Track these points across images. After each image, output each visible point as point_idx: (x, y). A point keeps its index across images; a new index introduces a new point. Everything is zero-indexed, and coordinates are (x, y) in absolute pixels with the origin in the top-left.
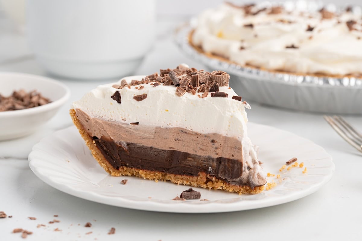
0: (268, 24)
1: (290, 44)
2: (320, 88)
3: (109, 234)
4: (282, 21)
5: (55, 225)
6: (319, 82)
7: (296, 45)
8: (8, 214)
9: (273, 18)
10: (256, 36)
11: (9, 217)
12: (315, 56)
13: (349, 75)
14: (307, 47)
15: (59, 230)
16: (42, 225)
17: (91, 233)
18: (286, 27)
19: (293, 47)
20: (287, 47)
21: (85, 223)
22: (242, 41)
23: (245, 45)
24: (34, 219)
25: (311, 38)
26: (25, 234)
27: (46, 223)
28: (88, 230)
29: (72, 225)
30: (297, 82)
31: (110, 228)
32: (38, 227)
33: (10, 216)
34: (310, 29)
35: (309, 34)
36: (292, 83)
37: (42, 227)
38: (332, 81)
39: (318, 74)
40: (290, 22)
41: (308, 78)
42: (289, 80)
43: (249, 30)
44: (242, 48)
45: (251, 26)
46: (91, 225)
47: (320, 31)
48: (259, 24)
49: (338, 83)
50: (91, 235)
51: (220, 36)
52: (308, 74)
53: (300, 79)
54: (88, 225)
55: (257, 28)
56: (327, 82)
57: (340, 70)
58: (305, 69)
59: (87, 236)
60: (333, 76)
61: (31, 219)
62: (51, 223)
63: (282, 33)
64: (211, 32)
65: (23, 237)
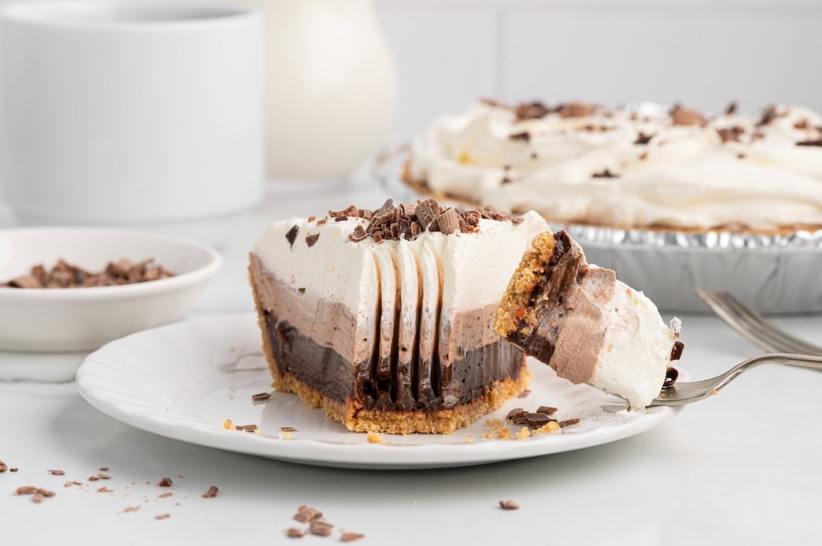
0: (563, 132)
1: (600, 170)
2: (660, 254)
3: (205, 496)
4: (589, 128)
5: (101, 484)
6: (655, 240)
7: (613, 170)
8: (9, 466)
9: (571, 124)
10: (534, 156)
11: (12, 470)
12: (649, 192)
13: (719, 228)
14: (635, 174)
15: (107, 491)
16: (75, 483)
17: (170, 495)
18: (595, 138)
19: (607, 174)
20: (596, 176)
21: (160, 480)
22: (507, 168)
23: (512, 174)
24: (62, 474)
25: (643, 157)
26: (40, 495)
27: (84, 479)
28: (165, 490)
29: (133, 483)
30: (612, 241)
31: (208, 488)
32: (66, 486)
33: (14, 468)
34: (644, 140)
35: (641, 149)
36: (602, 244)
37: (75, 486)
38: (682, 239)
39: (657, 226)
40: (604, 129)
41: (635, 234)
42: (596, 239)
43: (520, 144)
44: (506, 181)
45: (525, 136)
46: (171, 482)
47: (661, 144)
48: (543, 134)
49: (695, 243)
50: (169, 498)
51: (464, 159)
52: (637, 226)
53: (618, 236)
54: (165, 483)
55: (536, 141)
56: (674, 241)
57: (701, 217)
58: (630, 219)
59: (162, 499)
60: (685, 229)
61: (54, 473)
62: (92, 479)
63: (588, 148)
64: (448, 153)
65: (37, 501)
